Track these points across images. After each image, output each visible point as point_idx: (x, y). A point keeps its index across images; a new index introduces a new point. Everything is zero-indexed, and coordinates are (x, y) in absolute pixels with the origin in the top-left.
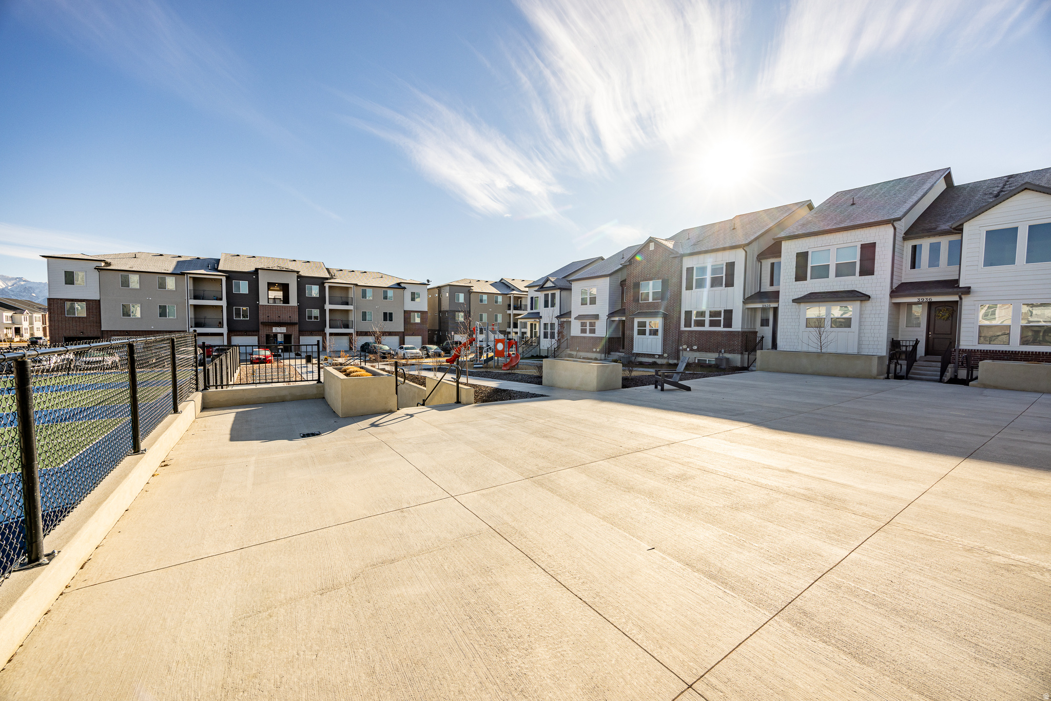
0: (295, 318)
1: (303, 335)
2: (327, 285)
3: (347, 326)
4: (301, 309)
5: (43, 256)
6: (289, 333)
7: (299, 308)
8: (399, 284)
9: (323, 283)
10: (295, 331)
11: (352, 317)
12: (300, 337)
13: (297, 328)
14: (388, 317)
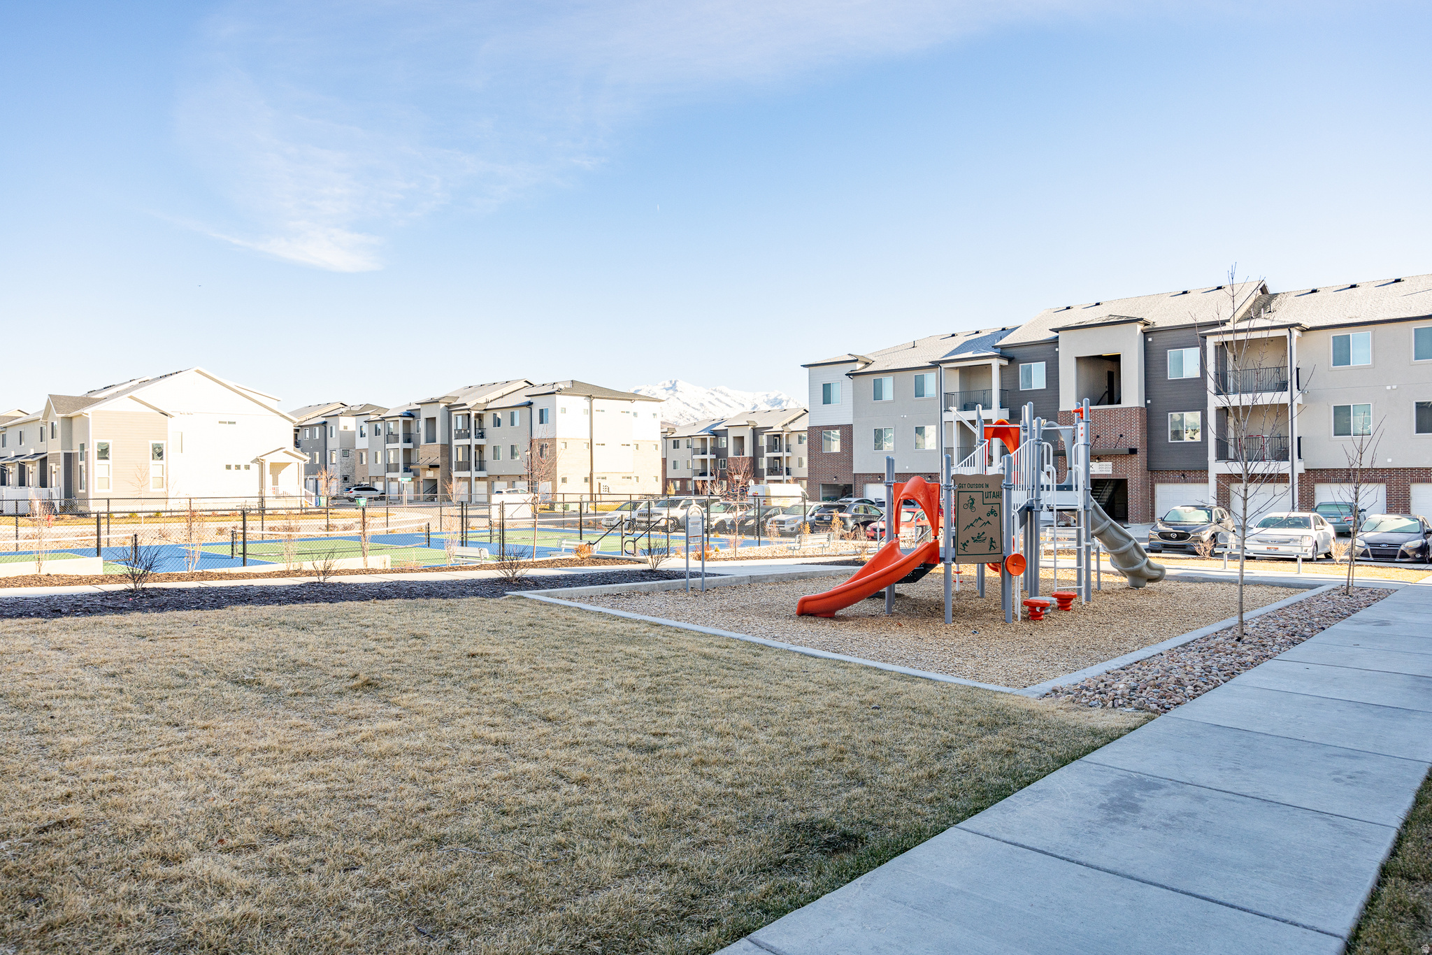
0: (1135, 438)
1: (1162, 482)
3: (1282, 455)
5: (804, 366)
11: (1297, 427)
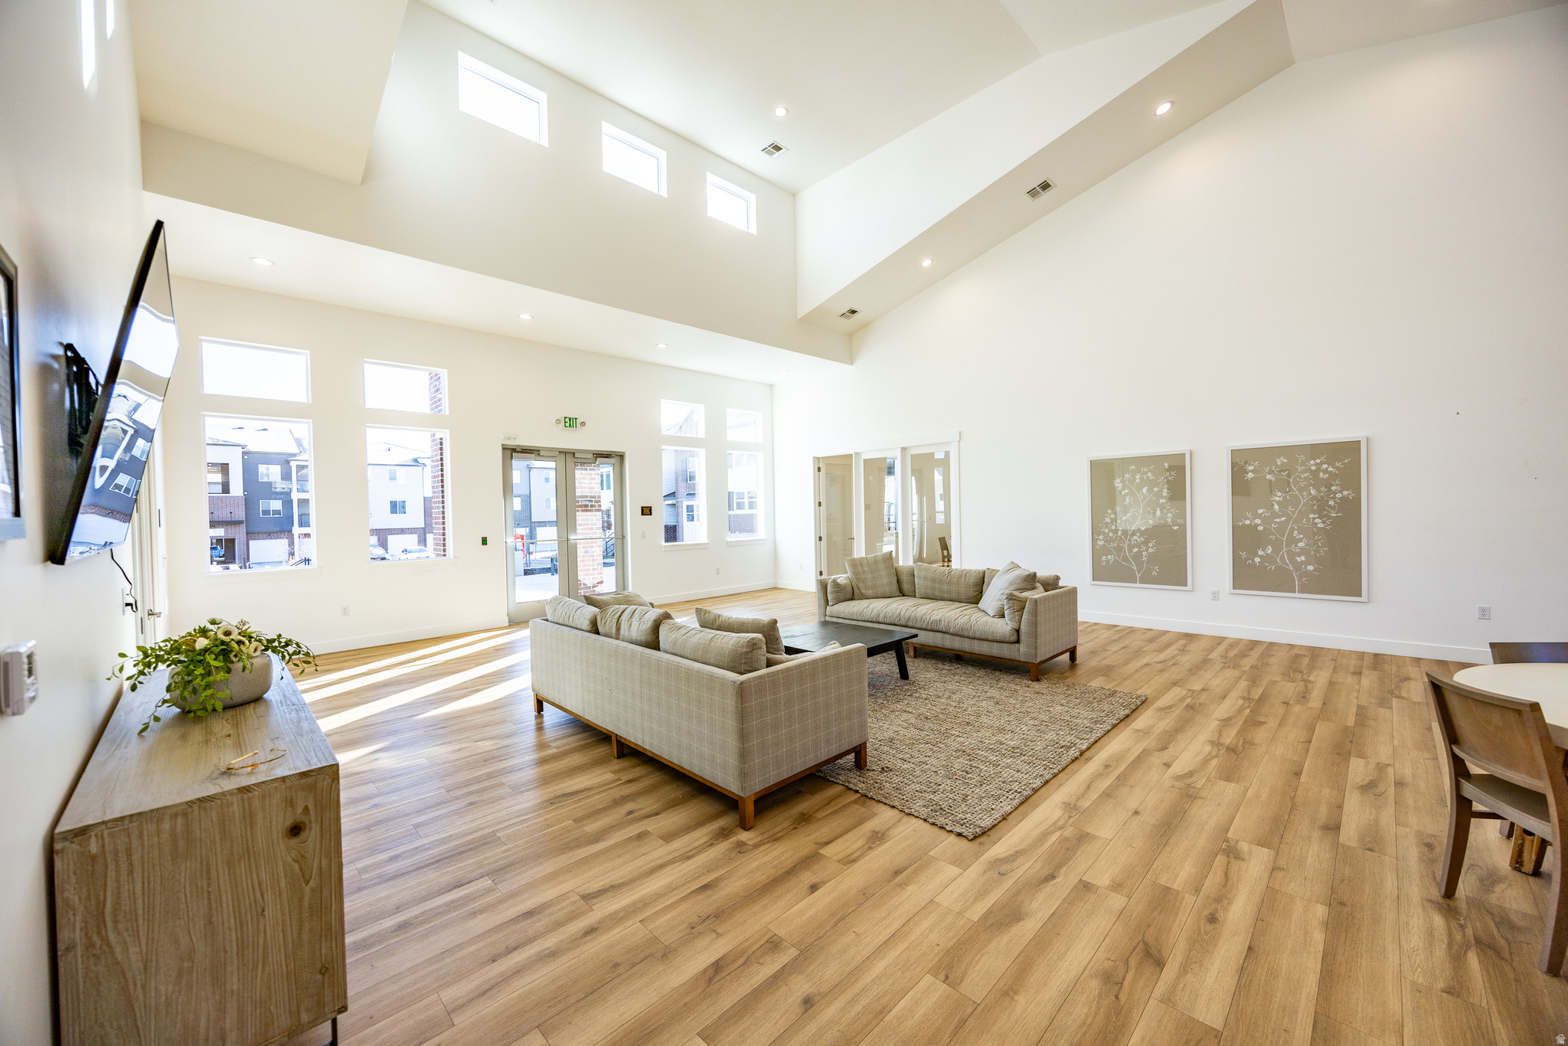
2: (293, 464)
4: (249, 502)
6: (231, 537)
7: (246, 500)
8: (416, 460)
9: (288, 462)
10: (239, 534)
12: (250, 542)
13: (243, 529)
14: (396, 507)
